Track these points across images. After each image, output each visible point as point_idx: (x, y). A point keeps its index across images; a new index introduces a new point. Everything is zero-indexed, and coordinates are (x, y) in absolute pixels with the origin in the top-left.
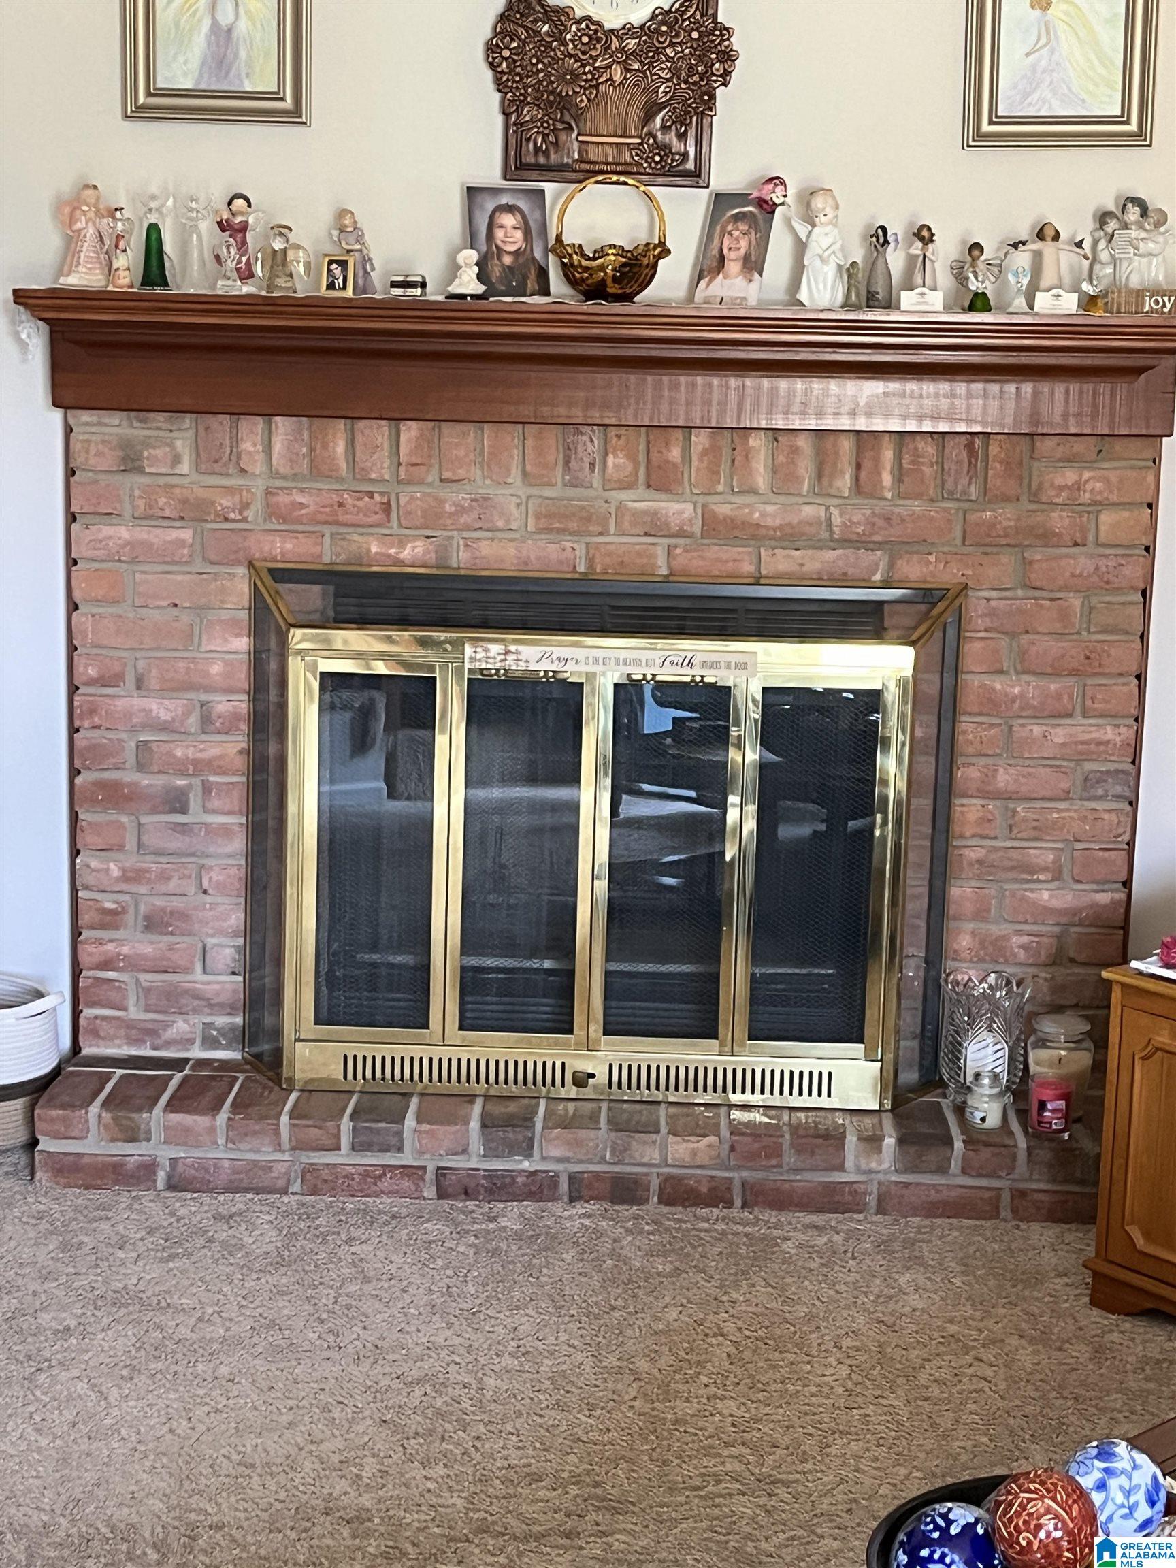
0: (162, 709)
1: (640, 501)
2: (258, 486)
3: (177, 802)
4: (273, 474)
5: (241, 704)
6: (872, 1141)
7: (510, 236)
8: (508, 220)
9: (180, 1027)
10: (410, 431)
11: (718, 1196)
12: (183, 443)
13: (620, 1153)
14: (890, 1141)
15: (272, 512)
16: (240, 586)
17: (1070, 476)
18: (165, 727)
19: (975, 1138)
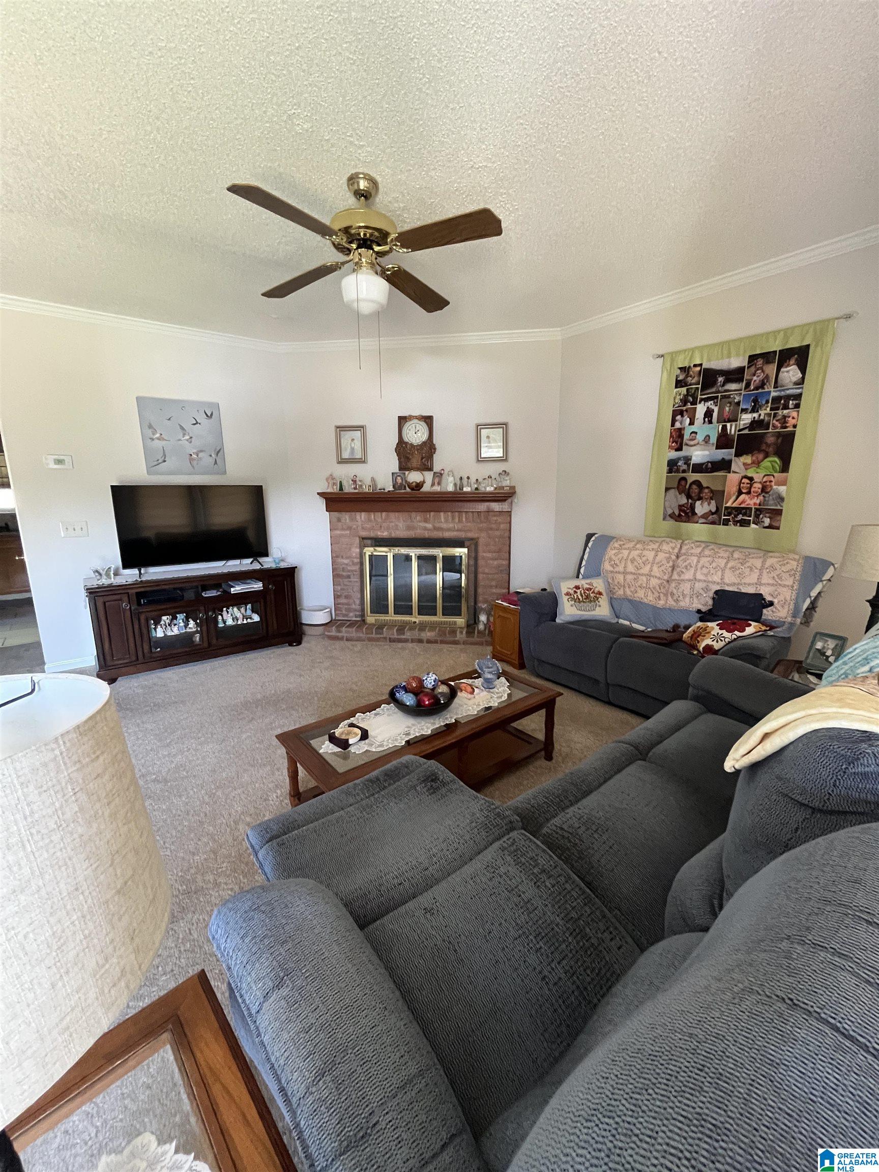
0: (346, 561)
1: (423, 524)
2: (360, 523)
3: (349, 577)
4: (362, 521)
5: (358, 560)
6: (461, 633)
7: (399, 480)
8: (399, 478)
9: (351, 614)
10: (384, 514)
11: (436, 642)
12: (347, 517)
13: (419, 634)
14: (464, 632)
15: (363, 528)
16: (357, 540)
17: (495, 518)
18: (347, 564)
19: (479, 632)
